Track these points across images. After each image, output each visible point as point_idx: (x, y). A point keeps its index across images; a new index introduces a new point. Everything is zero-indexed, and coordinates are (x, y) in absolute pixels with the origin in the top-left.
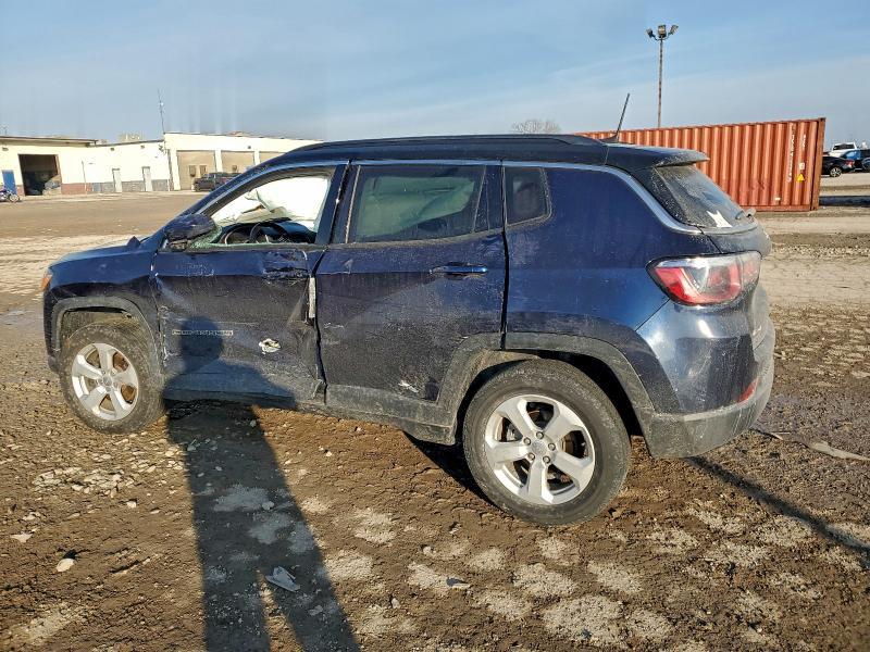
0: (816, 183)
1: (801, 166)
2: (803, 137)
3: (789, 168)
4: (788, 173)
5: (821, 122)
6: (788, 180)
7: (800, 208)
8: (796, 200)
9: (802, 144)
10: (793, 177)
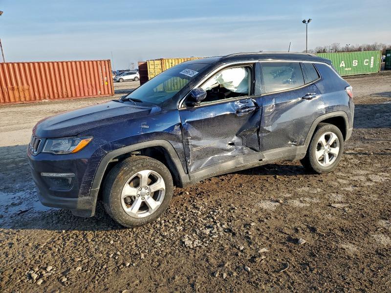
0: (112, 85)
1: (105, 78)
2: (104, 67)
3: (101, 80)
4: (101, 82)
5: (109, 61)
6: (102, 85)
7: (108, 95)
8: (107, 92)
9: (104, 70)
10: (103, 83)
